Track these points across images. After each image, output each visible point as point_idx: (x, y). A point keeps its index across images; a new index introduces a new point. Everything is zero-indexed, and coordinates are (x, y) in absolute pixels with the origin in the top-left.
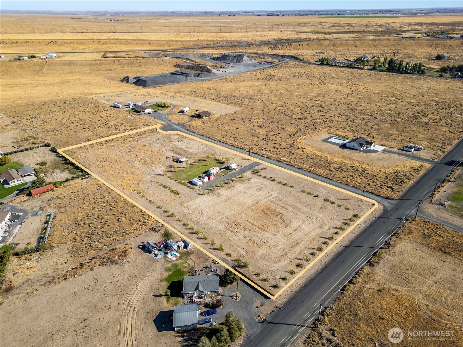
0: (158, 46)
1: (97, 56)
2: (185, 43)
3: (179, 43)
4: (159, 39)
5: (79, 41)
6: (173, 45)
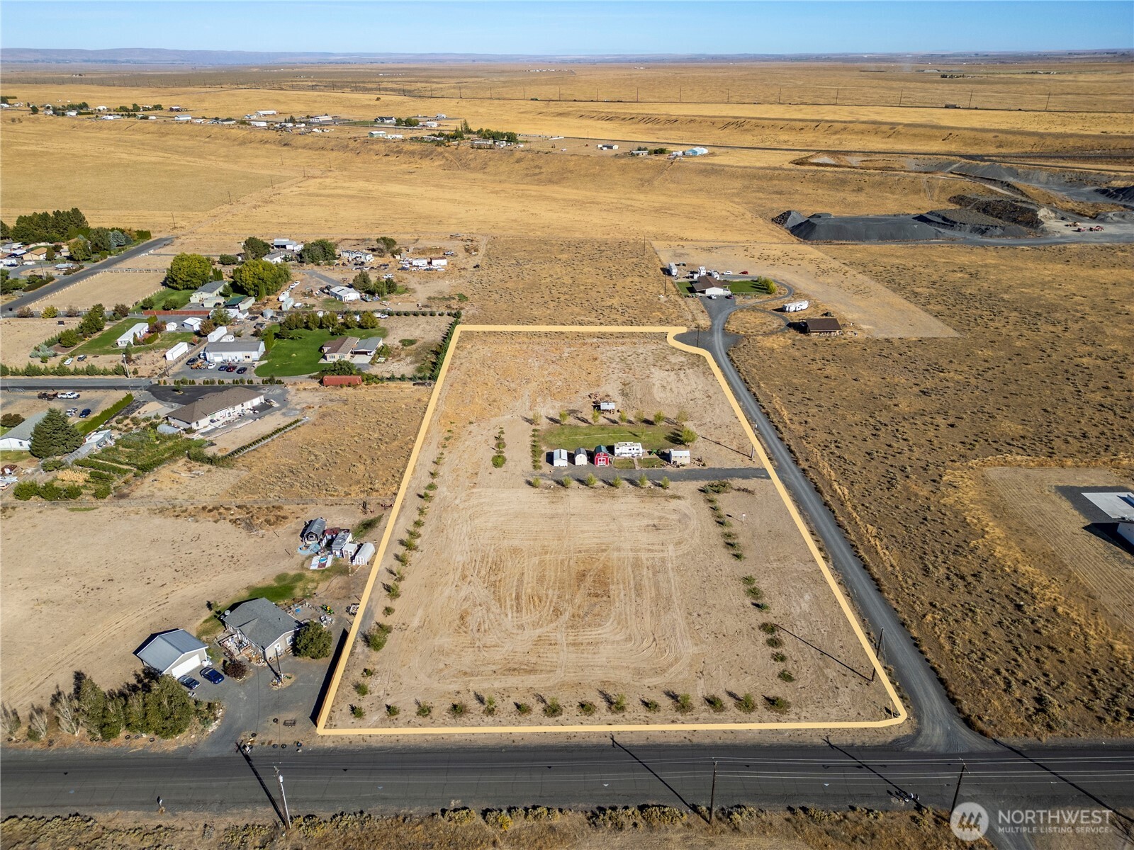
0: (966, 144)
1: (782, 160)
2: (1048, 141)
3: (1031, 140)
4: (977, 125)
5: (786, 122)
6: (1011, 144)
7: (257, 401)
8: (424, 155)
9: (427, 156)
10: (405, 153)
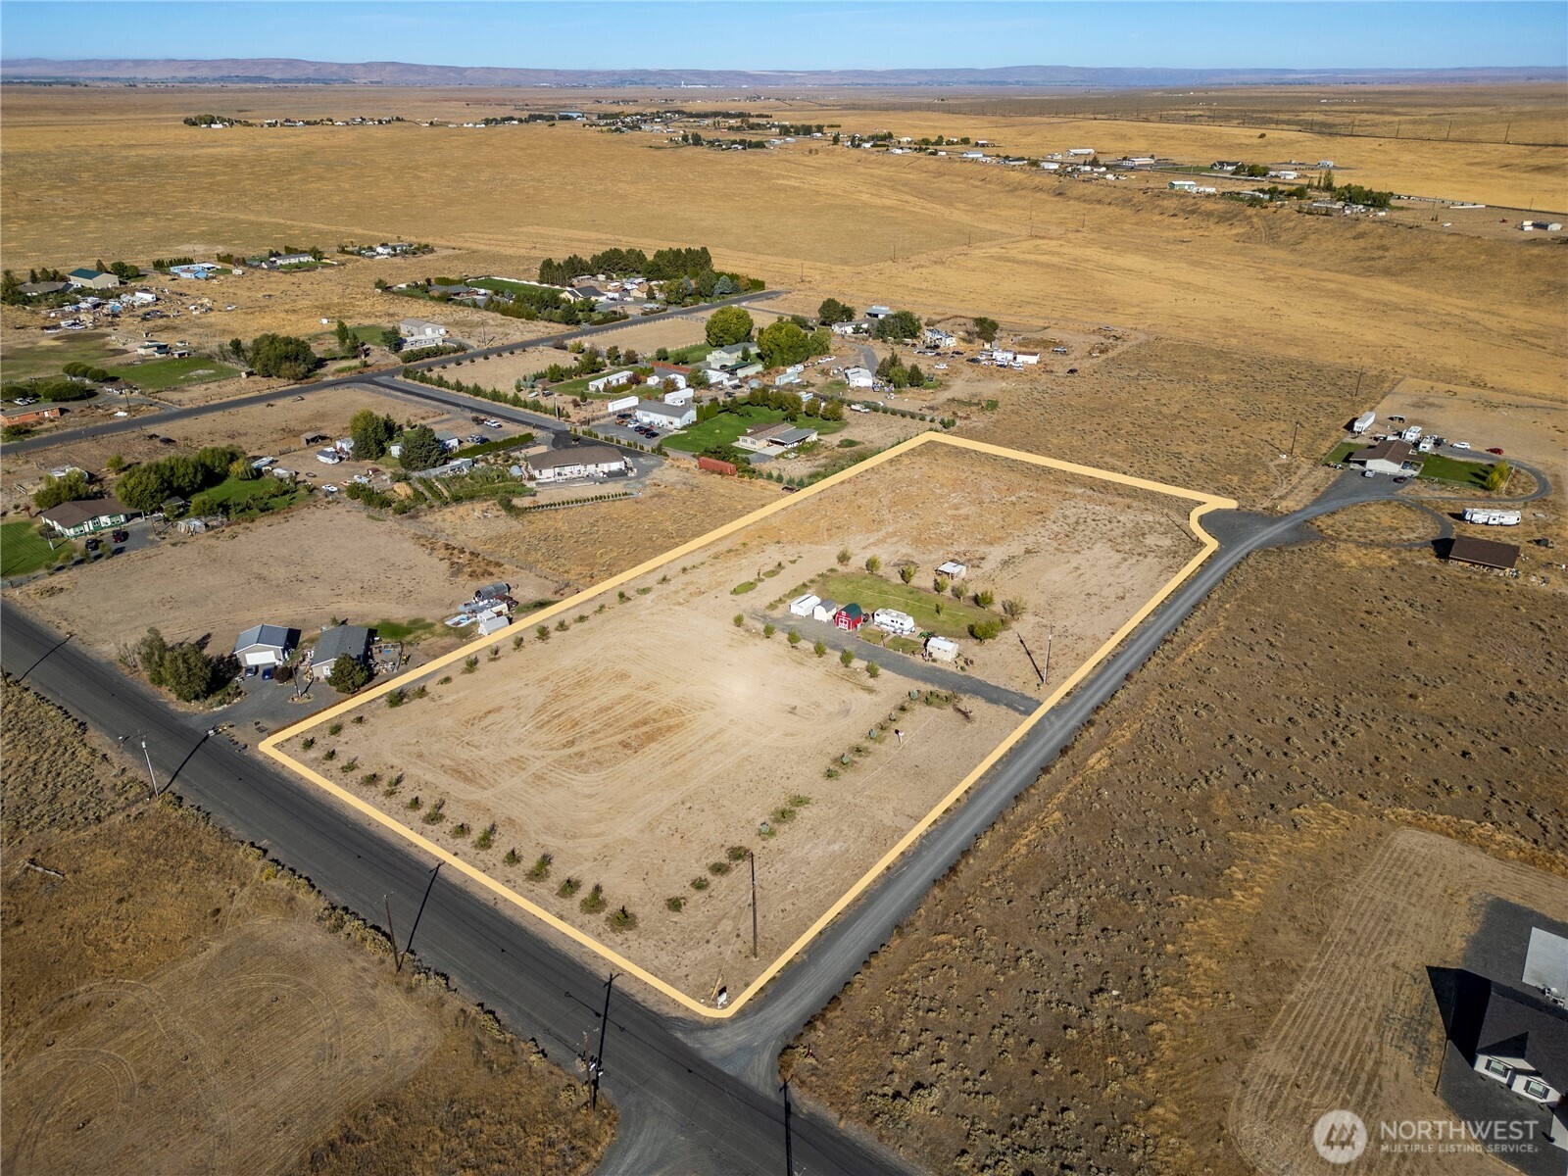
7: (616, 466)
8: (1224, 218)
9: (1228, 220)
10: (1201, 213)
